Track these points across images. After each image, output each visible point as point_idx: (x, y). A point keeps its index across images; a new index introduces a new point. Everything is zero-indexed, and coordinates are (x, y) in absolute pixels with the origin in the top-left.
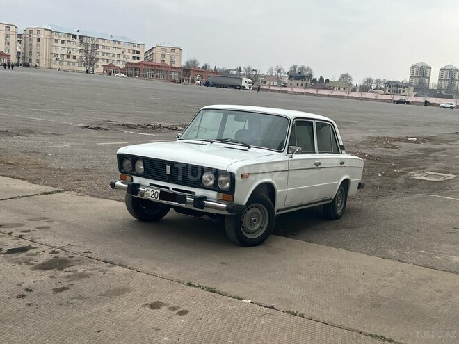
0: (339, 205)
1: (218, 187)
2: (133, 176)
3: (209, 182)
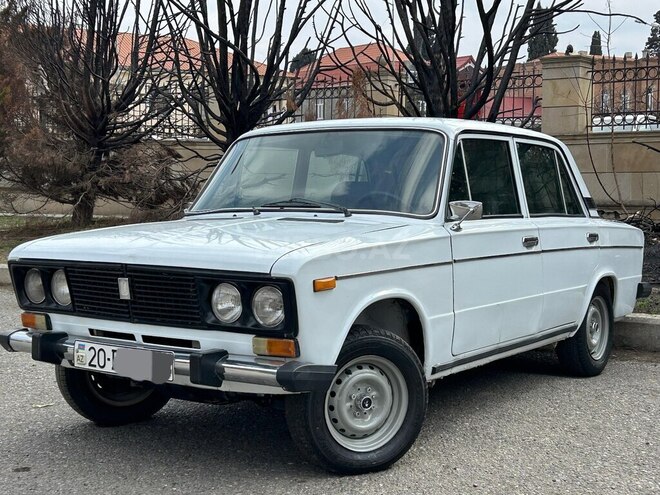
0: (594, 341)
1: (253, 323)
2: (50, 315)
3: (230, 309)
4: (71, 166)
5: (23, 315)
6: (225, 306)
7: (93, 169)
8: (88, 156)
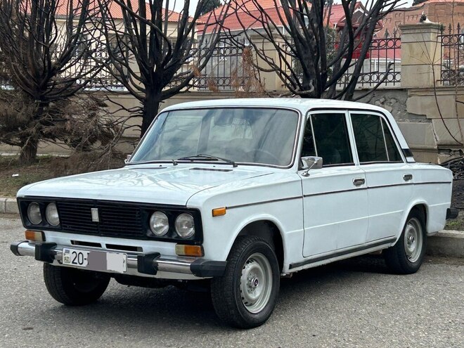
0: (411, 249)
1: (176, 235)
2: (45, 231)
3: (161, 227)
4: (21, 116)
5: (26, 232)
6: (158, 225)
7: (36, 118)
8: (33, 107)
